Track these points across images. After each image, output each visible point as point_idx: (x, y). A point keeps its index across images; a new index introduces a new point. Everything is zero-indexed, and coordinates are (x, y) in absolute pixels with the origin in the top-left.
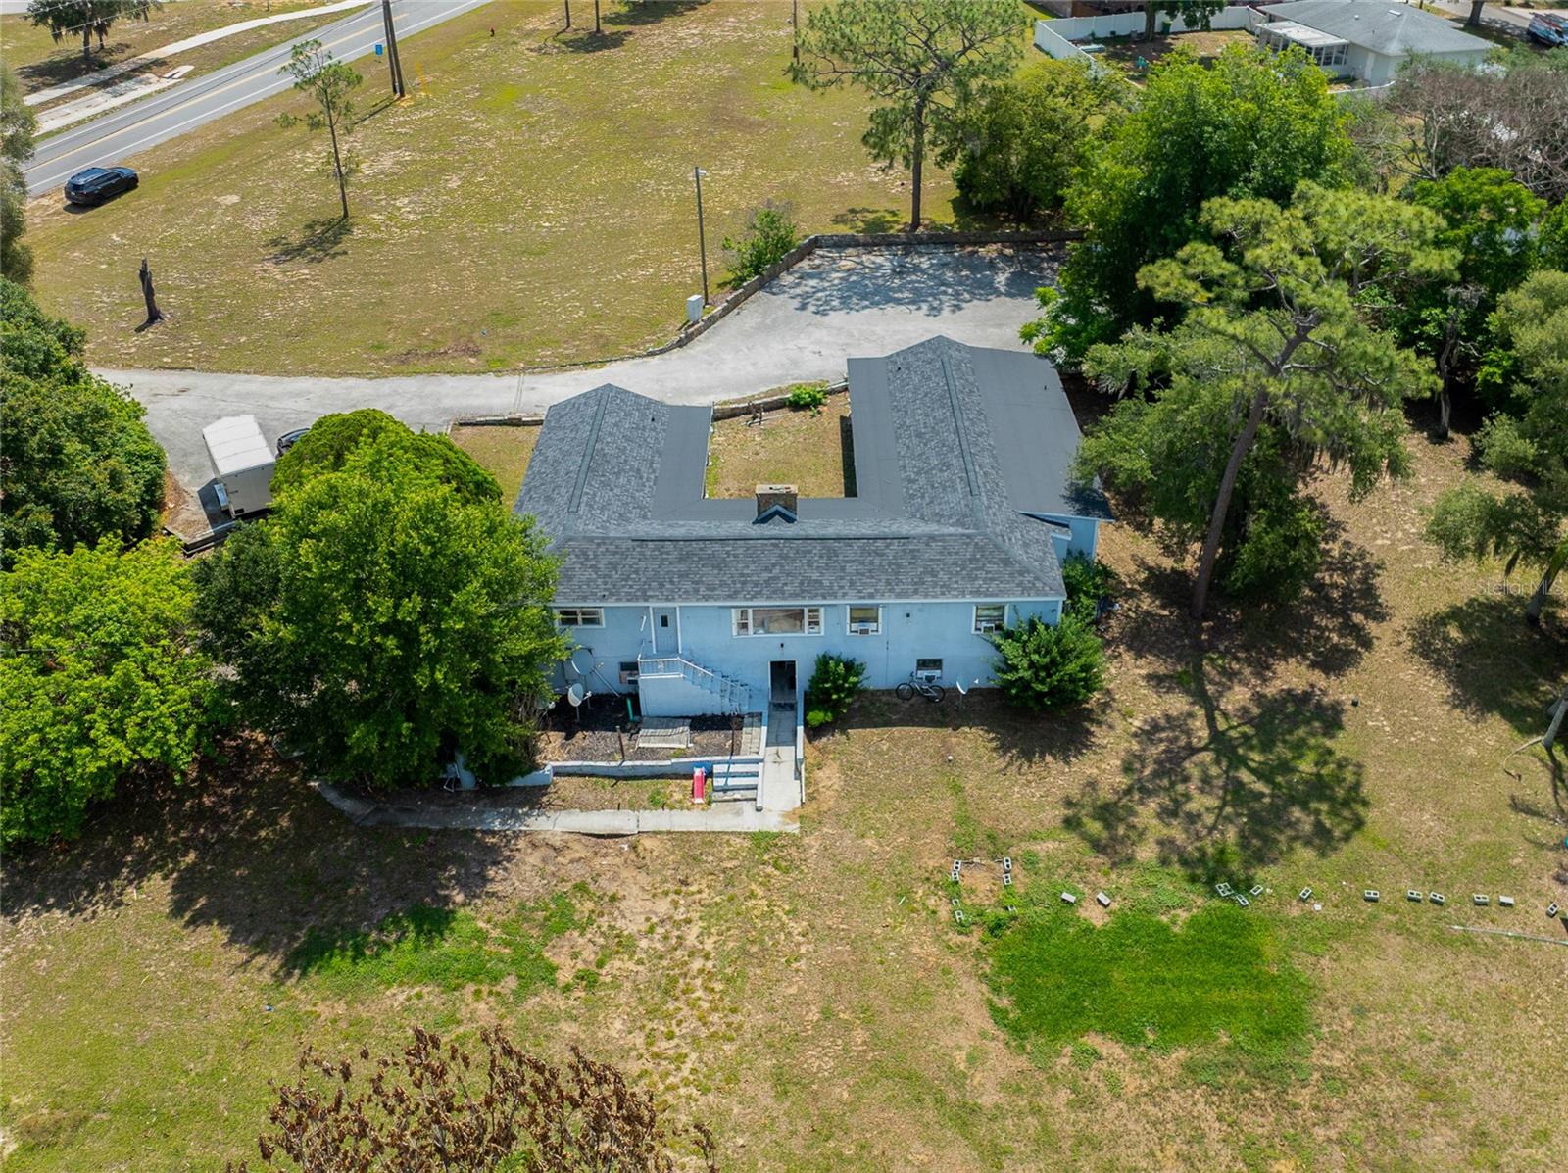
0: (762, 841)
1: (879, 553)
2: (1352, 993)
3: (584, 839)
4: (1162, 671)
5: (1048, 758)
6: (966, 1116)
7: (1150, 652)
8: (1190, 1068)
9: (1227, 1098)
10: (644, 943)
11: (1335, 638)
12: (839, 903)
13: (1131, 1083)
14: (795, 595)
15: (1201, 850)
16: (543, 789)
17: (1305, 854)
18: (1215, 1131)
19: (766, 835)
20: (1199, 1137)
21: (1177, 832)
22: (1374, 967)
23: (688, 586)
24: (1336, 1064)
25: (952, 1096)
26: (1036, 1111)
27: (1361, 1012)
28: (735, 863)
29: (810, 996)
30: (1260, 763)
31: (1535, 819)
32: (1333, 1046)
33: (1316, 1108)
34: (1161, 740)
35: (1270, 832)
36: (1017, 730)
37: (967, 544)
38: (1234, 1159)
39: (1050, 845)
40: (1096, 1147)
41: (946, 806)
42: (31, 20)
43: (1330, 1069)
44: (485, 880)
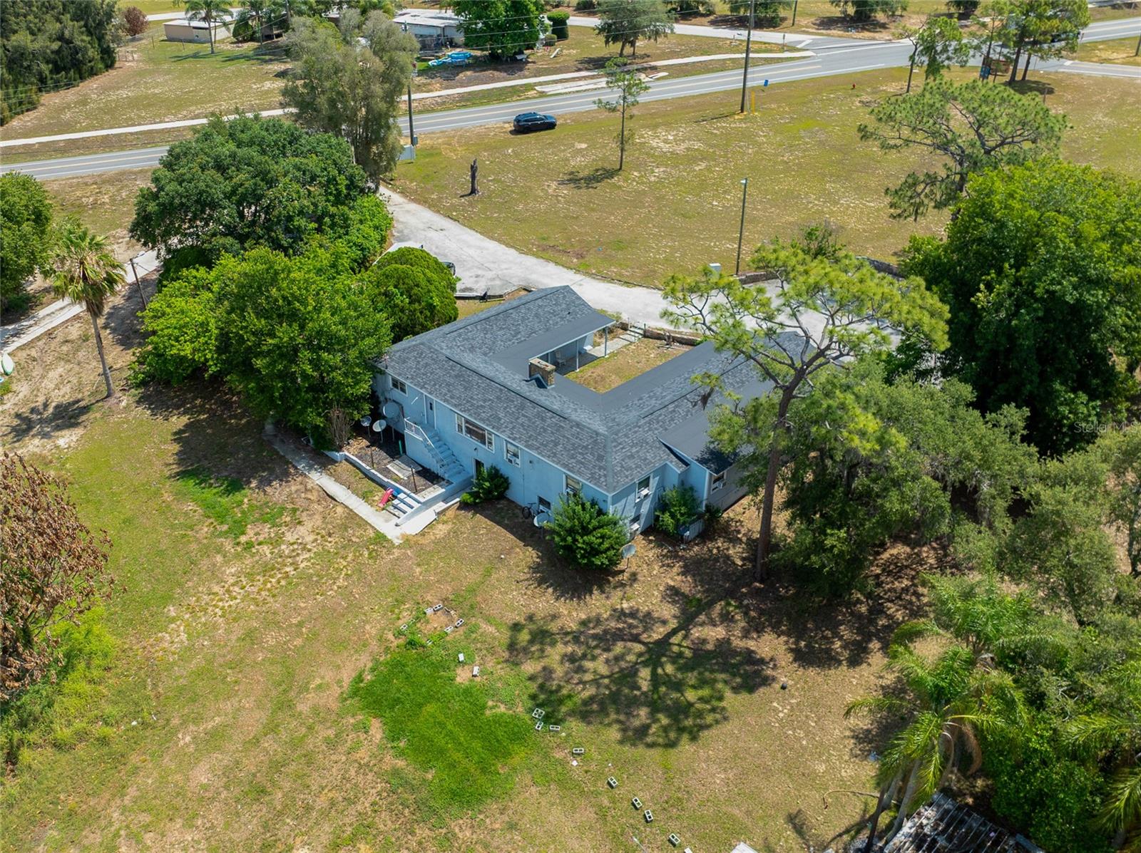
0: (380, 538)
1: (543, 420)
2: (523, 815)
3: (322, 492)
4: (686, 589)
5: (550, 590)
6: (285, 705)
7: (694, 576)
8: (396, 772)
9: (390, 799)
10: (283, 547)
11: (837, 644)
12: (370, 586)
13: (363, 754)
14: (482, 420)
15: (560, 688)
16: (334, 462)
17: (614, 733)
18: (364, 805)
19: (384, 537)
20: (351, 802)
21: (559, 671)
22: (556, 815)
23: (444, 391)
24: (460, 835)
25: (292, 694)
26: (310, 728)
27: (512, 827)
28: (357, 540)
29: (305, 612)
30: (667, 675)
31: (795, 835)
32: (472, 827)
33: (420, 843)
34: (625, 622)
35: (611, 709)
36: (554, 565)
37: (592, 437)
38: (351, 825)
39: (491, 629)
40: (309, 764)
41: (471, 577)
42: (597, 31)
43: (454, 835)
44: (269, 484)
